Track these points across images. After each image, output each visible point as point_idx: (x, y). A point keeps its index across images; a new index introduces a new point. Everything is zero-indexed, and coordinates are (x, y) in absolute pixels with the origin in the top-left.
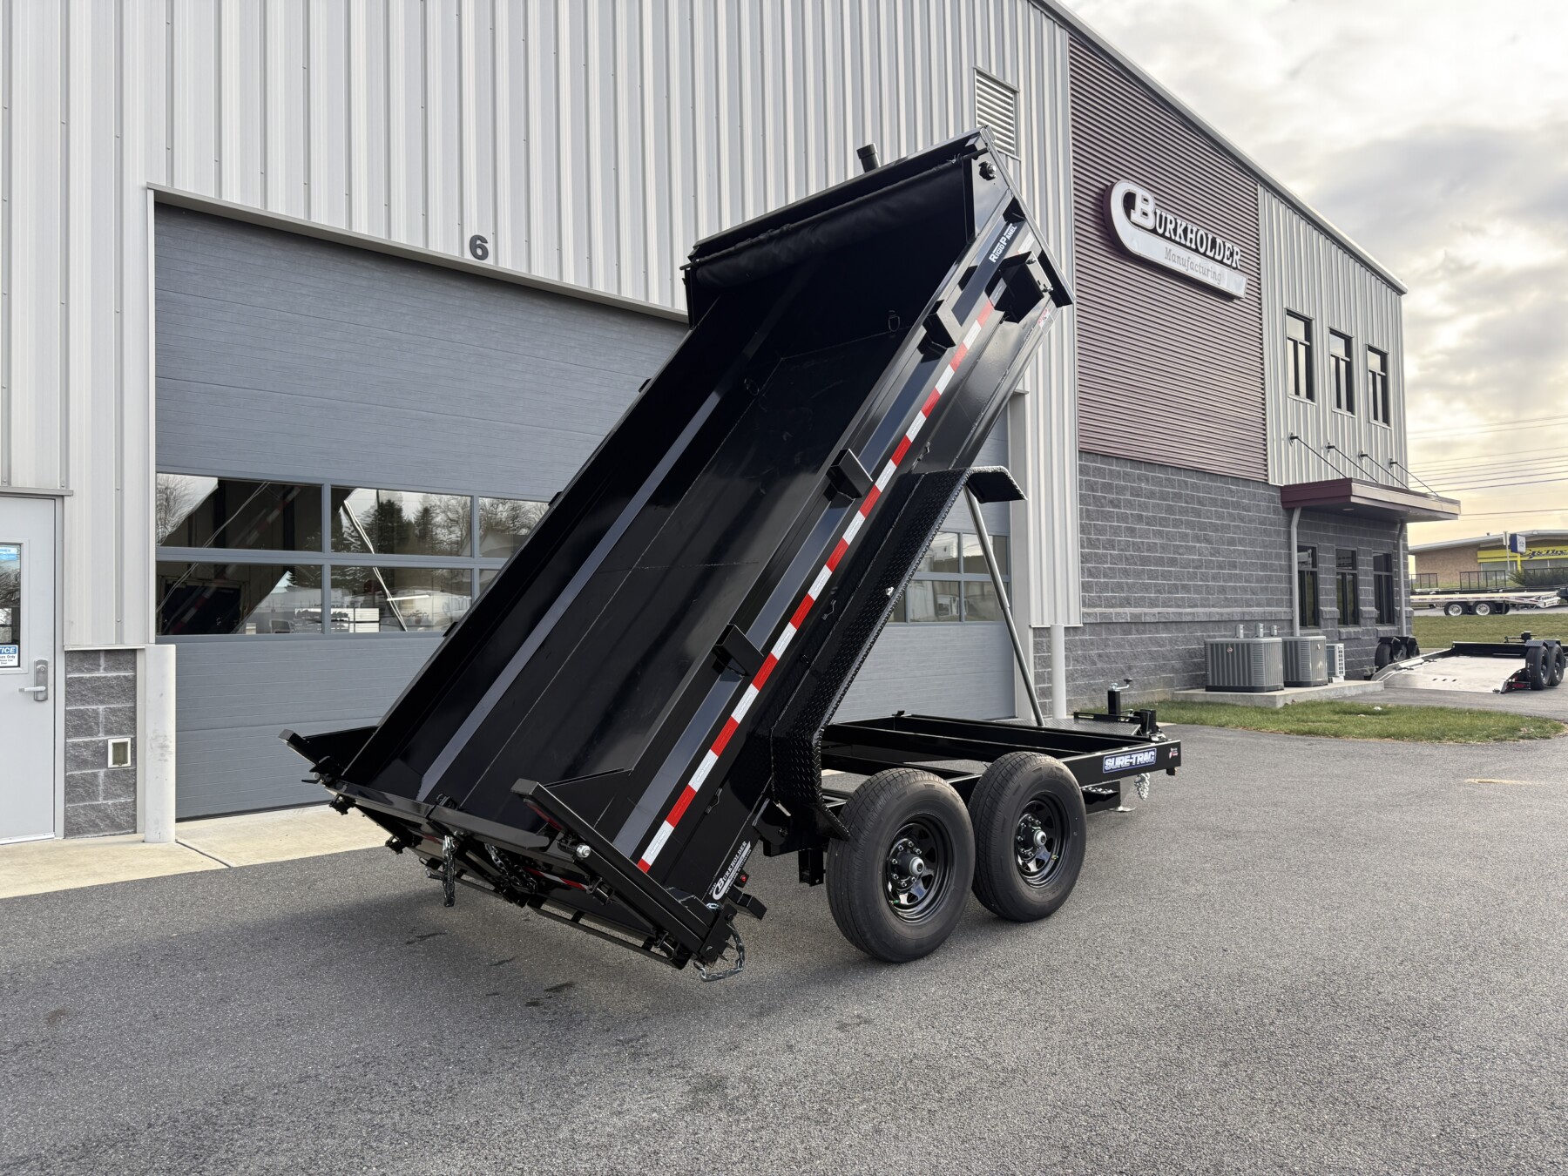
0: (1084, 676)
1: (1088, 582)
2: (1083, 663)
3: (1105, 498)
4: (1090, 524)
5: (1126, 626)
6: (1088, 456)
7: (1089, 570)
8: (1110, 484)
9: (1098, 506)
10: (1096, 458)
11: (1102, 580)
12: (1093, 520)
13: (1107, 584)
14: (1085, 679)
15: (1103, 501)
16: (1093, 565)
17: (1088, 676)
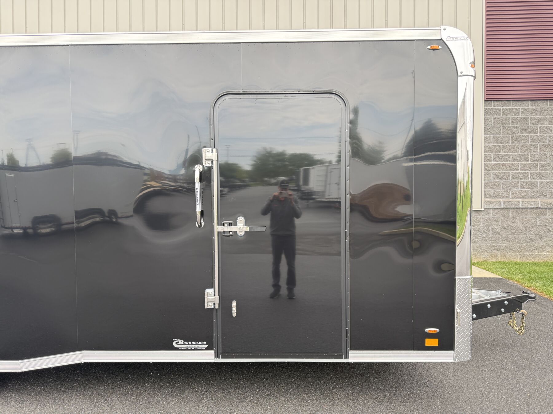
0: (485, 240)
1: (493, 182)
2: (485, 233)
3: (517, 128)
4: (499, 146)
5: (536, 211)
6: (498, 103)
7: (495, 174)
8: (525, 118)
9: (508, 133)
10: (506, 103)
11: (511, 181)
12: (502, 143)
13: (516, 184)
14: (486, 243)
15: (515, 130)
16: (500, 172)
17: (490, 240)
